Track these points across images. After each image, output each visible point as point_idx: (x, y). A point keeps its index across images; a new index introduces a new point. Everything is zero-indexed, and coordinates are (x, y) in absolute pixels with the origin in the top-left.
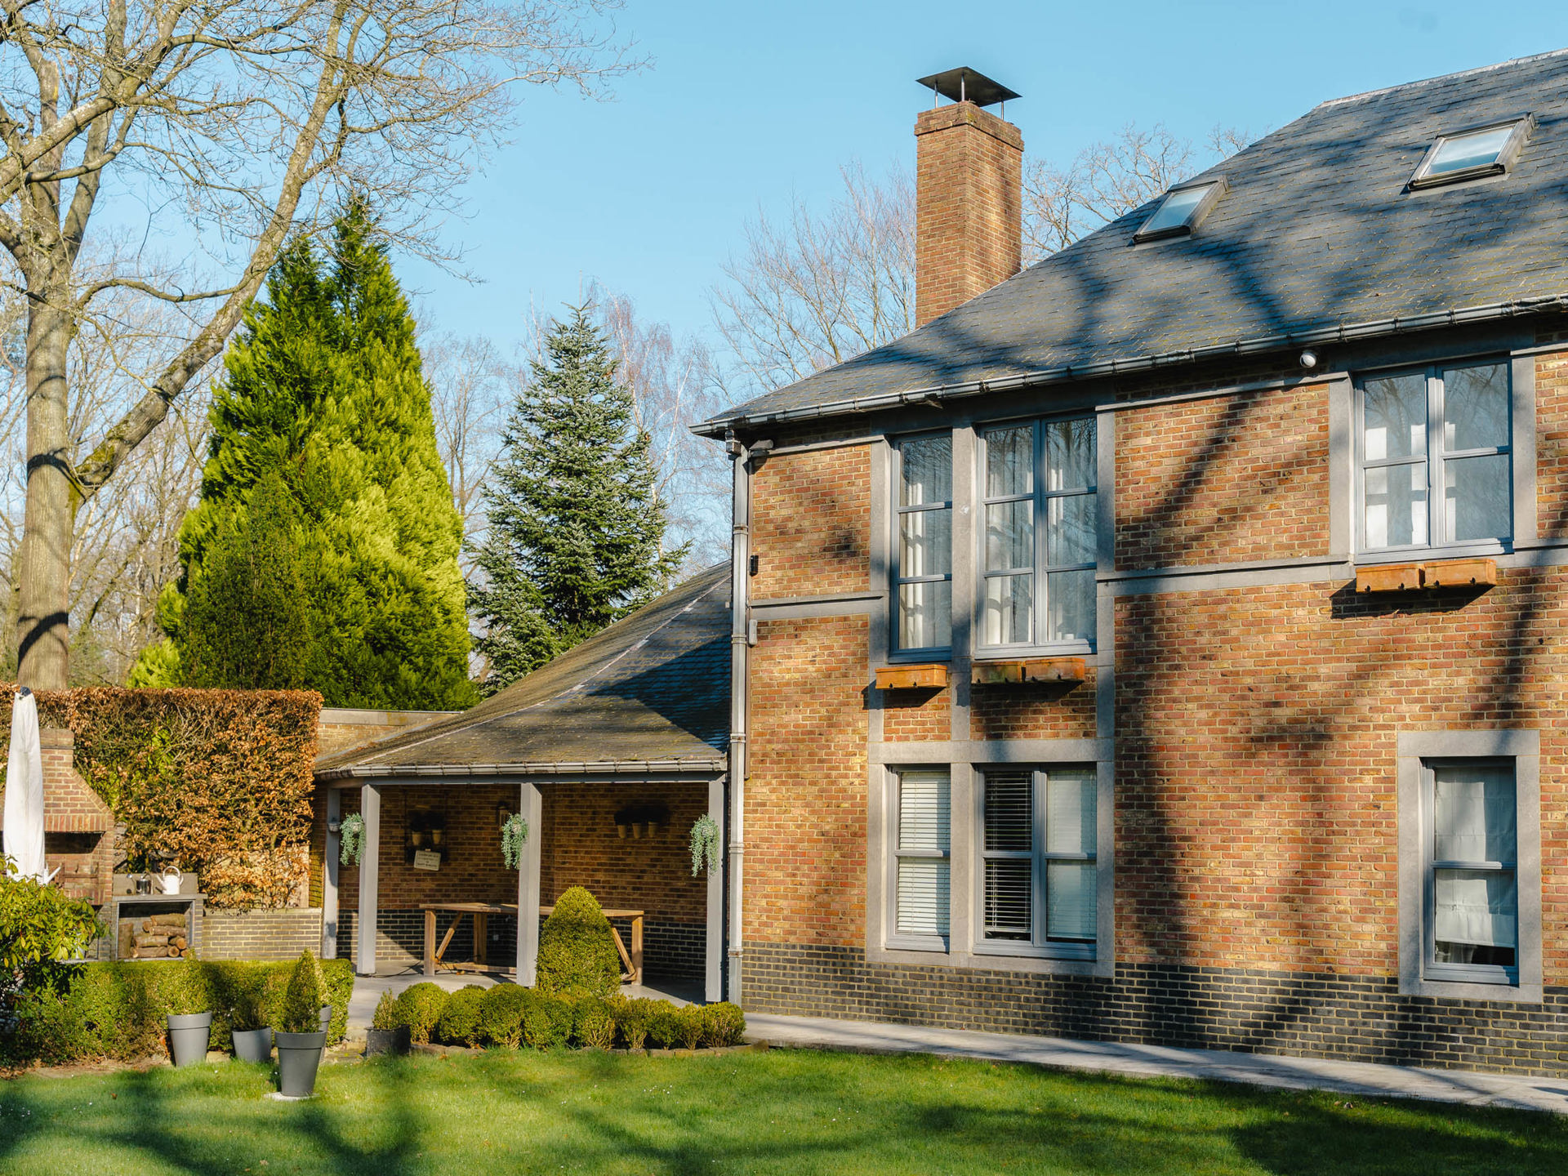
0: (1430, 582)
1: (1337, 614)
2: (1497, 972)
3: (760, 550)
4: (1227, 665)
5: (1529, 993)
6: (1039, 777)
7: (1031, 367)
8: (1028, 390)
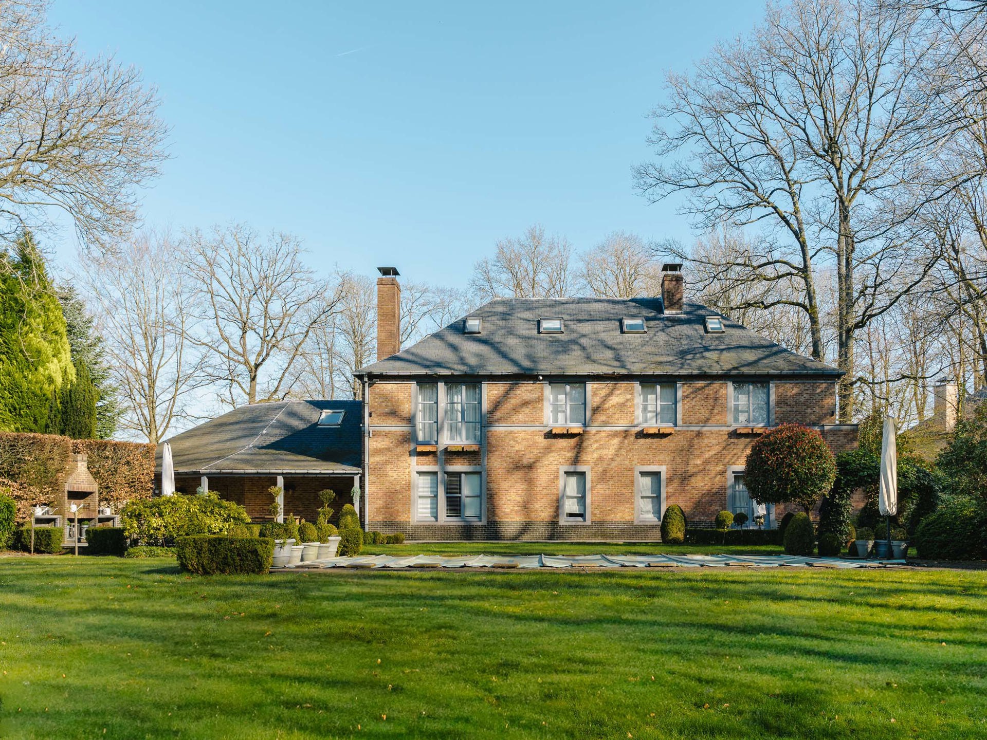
0: (569, 432)
1: (545, 438)
2: (580, 519)
3: (372, 410)
4: (517, 449)
5: (588, 523)
6: (463, 475)
7: (454, 370)
8: (452, 375)
